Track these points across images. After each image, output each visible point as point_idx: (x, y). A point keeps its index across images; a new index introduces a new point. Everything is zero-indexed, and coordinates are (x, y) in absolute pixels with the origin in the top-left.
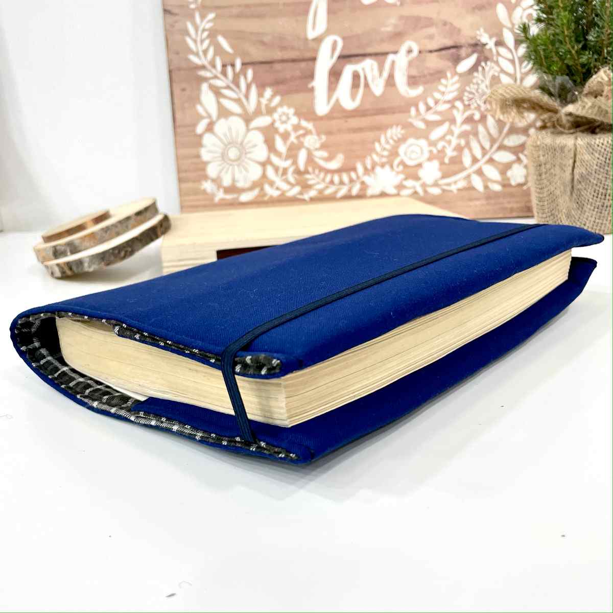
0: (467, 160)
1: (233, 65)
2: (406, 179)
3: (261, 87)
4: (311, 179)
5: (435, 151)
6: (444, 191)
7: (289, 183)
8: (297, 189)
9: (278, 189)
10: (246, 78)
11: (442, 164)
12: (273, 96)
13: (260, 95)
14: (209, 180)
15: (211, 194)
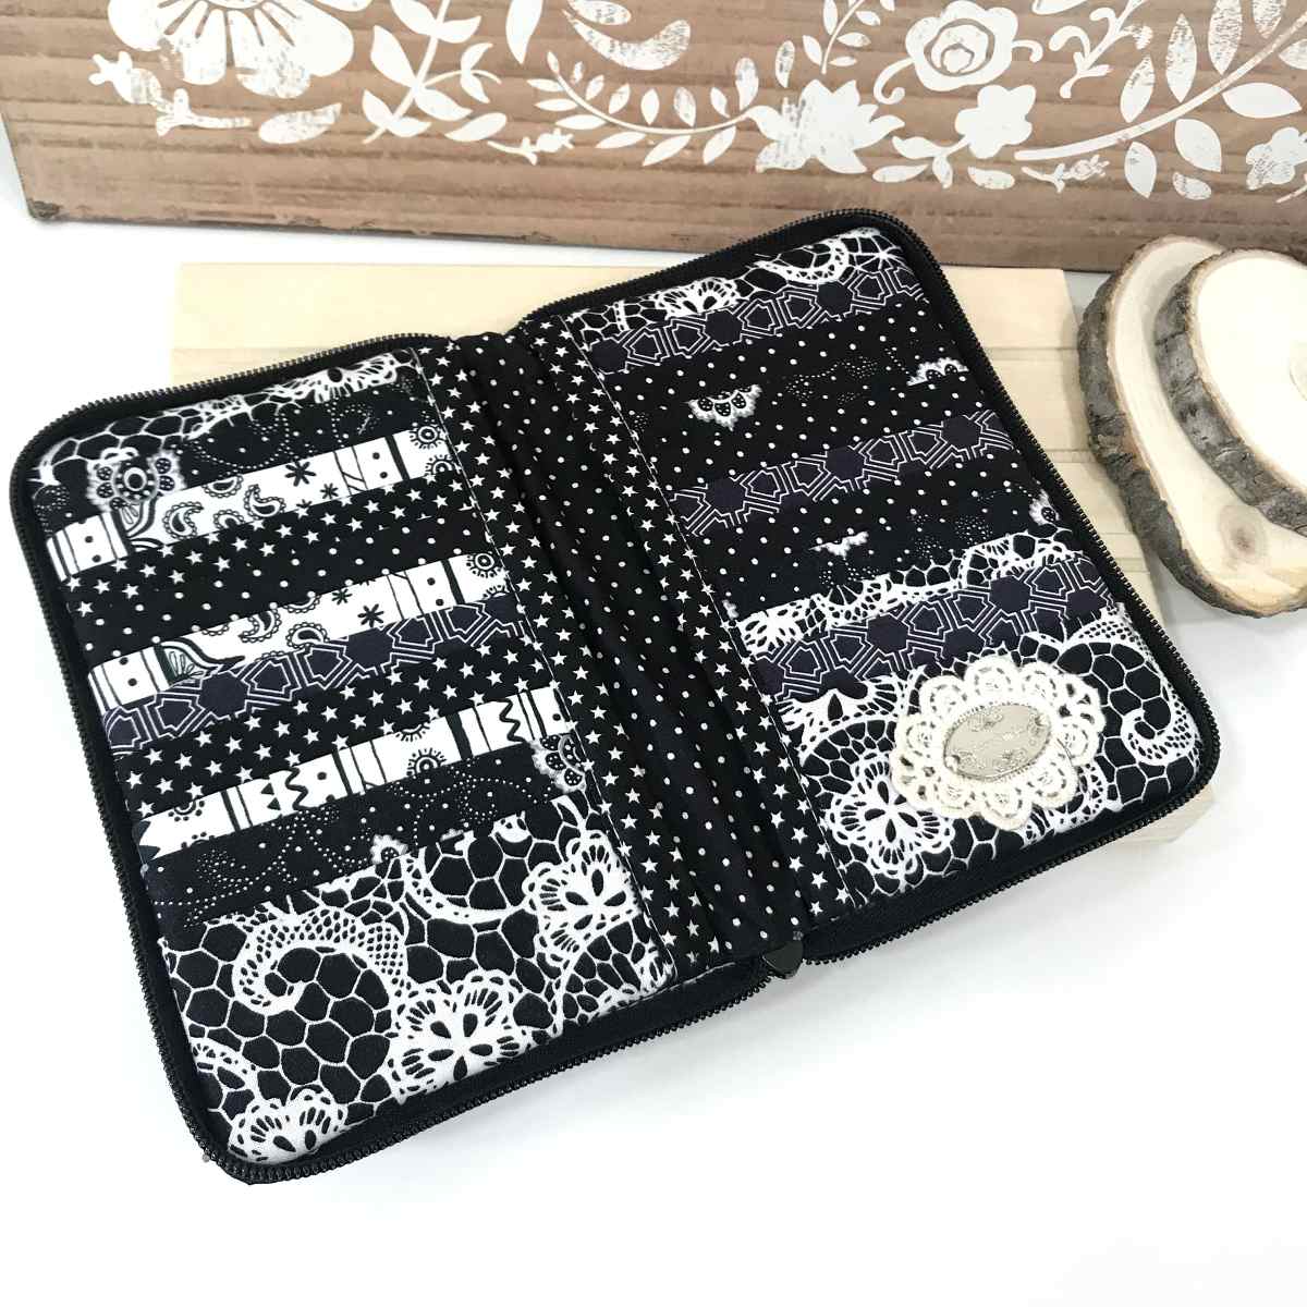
0: (1134, 98)
2: (904, 134)
4: (553, 93)
5: (1037, 55)
6: (1021, 180)
7: (463, 99)
8: (495, 122)
9: (415, 112)
11: (1047, 97)
14: (124, 57)
15: (137, 105)
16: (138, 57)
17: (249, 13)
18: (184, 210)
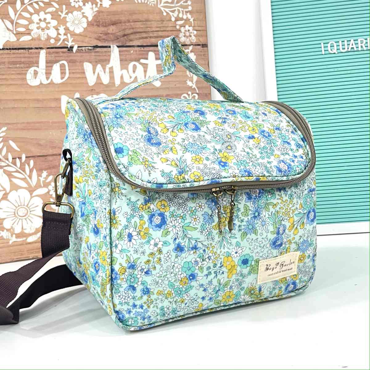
1: (20, 158)
3: (40, 171)
10: (29, 165)
12: (48, 176)
13: (39, 175)
14: (5, 230)
15: (7, 239)
16: (8, 230)
17: (26, 219)
18: (14, 259)
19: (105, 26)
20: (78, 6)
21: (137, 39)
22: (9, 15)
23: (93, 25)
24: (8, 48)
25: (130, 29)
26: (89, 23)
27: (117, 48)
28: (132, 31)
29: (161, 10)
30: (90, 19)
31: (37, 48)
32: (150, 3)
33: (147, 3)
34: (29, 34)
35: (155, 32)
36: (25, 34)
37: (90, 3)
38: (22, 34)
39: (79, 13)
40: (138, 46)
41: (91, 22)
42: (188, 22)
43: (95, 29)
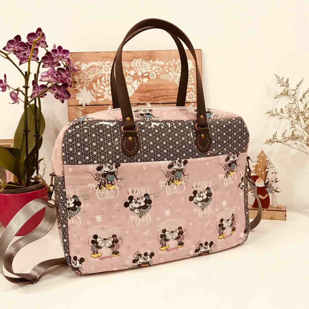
19: (144, 93)
20: (130, 82)
21: (161, 100)
22: (93, 87)
23: (137, 92)
24: (92, 104)
25: (158, 94)
26: (135, 91)
27: (150, 104)
28: (159, 95)
29: (176, 84)
30: (136, 89)
31: (107, 105)
32: (170, 79)
33: (168, 80)
34: (103, 97)
35: (172, 96)
36: (100, 97)
37: (136, 80)
38: (99, 97)
39: (130, 86)
40: (162, 103)
41: (136, 91)
42: (191, 89)
43: (138, 94)
